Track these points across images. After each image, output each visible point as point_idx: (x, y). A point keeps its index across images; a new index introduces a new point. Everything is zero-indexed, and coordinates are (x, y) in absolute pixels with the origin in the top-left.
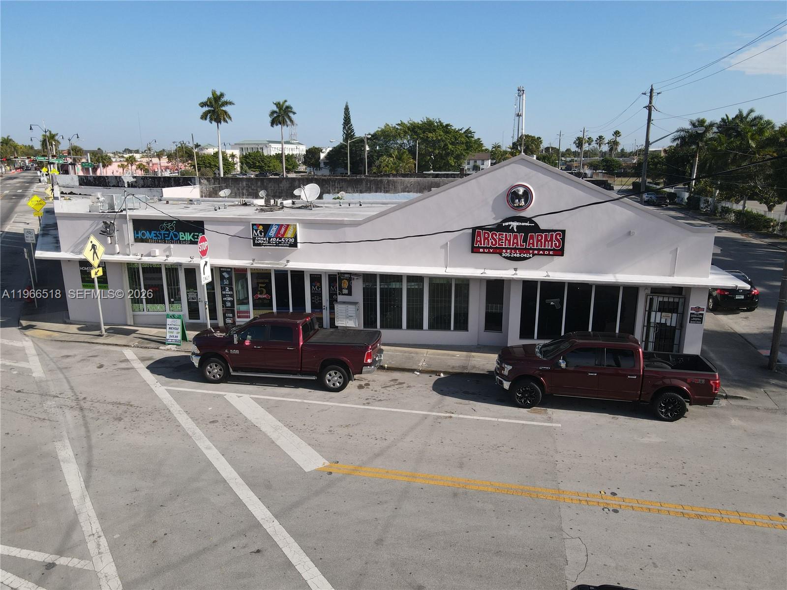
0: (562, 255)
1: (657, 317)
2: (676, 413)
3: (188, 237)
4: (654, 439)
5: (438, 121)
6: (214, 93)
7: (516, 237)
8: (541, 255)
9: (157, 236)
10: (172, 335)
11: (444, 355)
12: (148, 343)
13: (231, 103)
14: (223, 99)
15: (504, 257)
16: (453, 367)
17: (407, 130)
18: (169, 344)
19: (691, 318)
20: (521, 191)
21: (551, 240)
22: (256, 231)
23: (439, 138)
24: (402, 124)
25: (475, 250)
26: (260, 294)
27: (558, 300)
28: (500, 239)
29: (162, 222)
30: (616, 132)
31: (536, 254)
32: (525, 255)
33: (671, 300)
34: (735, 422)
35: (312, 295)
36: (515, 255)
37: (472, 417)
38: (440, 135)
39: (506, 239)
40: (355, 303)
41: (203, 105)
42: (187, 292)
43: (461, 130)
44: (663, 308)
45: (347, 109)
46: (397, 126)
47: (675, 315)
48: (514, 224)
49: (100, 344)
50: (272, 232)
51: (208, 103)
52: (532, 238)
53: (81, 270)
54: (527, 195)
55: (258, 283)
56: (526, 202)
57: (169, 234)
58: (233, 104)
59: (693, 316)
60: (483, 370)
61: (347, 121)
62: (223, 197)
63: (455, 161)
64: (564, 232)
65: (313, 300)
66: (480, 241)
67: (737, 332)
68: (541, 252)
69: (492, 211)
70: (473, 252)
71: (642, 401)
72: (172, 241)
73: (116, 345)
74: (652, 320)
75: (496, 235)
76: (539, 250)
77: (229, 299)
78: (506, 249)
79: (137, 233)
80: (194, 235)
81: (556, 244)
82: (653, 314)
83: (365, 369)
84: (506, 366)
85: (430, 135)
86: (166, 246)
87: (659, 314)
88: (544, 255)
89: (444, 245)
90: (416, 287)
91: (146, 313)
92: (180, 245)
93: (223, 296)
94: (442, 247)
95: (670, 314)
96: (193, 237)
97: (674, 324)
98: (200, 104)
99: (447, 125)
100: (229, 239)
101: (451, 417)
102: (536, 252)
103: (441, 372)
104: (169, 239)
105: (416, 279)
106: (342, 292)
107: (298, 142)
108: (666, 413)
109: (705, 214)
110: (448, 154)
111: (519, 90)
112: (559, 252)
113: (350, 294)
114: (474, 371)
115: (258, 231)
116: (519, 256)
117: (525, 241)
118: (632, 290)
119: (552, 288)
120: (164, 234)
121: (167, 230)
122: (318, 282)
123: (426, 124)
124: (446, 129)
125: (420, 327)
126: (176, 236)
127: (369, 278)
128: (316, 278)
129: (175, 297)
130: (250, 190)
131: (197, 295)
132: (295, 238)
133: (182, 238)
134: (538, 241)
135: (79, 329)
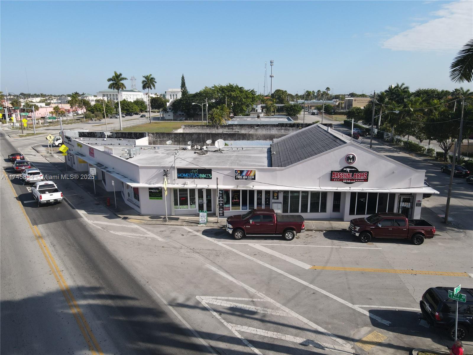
0: (367, 181)
1: (403, 204)
2: (420, 242)
3: (204, 176)
4: (416, 252)
5: (236, 85)
6: (115, 73)
7: (349, 175)
8: (359, 181)
9: (189, 176)
10: (202, 219)
11: (320, 223)
12: (191, 224)
13: (125, 79)
14: (122, 76)
15: (344, 182)
16: (327, 228)
17: (219, 90)
18: (201, 224)
19: (416, 204)
20: (351, 156)
21: (363, 175)
22: (237, 173)
23: (238, 95)
24: (215, 87)
25: (332, 180)
26: (235, 200)
27: (365, 199)
28: (342, 176)
29: (192, 169)
30: (327, 88)
31: (357, 181)
32: (352, 182)
33: (408, 197)
34: (440, 244)
35: (258, 199)
36: (348, 182)
37: (348, 247)
38: (238, 94)
39: (345, 175)
40: (281, 203)
41: (109, 80)
42: (199, 200)
43: (249, 90)
44: (405, 201)
45: (183, 78)
46: (212, 88)
47: (409, 203)
48: (348, 169)
49: (169, 225)
50: (244, 174)
51: (113, 79)
52: (355, 175)
53: (149, 192)
54: (354, 158)
55: (234, 195)
56: (353, 161)
57: (194, 175)
58: (127, 79)
59: (417, 204)
60: (339, 229)
61: (183, 85)
62: (168, 145)
63: (246, 108)
64: (368, 172)
65: (258, 201)
66: (334, 176)
67: (427, 207)
68: (359, 180)
69: (339, 164)
70: (331, 181)
71: (408, 238)
72: (196, 178)
73: (177, 225)
74: (401, 206)
75: (341, 174)
76: (358, 179)
77: (221, 202)
78: (345, 179)
79: (179, 175)
80: (207, 175)
81: (365, 177)
82: (401, 203)
83: (302, 231)
84: (357, 227)
85: (233, 94)
86: (193, 180)
87: (403, 203)
88: (360, 181)
89: (319, 178)
90: (305, 195)
91: (179, 209)
92: (200, 179)
93: (219, 201)
94: (318, 179)
95: (408, 203)
96: (206, 176)
97: (409, 207)
98: (108, 80)
99: (241, 88)
100: (223, 176)
101: (341, 248)
102: (357, 180)
103: (323, 230)
104: (194, 177)
105: (306, 192)
106: (274, 198)
107: (138, 90)
108: (417, 242)
109: (387, 141)
110: (242, 104)
111: (271, 62)
112: (366, 180)
113: (278, 199)
114: (336, 229)
115: (238, 173)
116: (350, 182)
117: (352, 176)
118: (393, 195)
119: (362, 195)
120: (192, 175)
121: (194, 173)
122: (261, 194)
123: (229, 87)
124: (241, 90)
125: (306, 211)
126: (198, 175)
127: (286, 192)
128: (260, 192)
129: (193, 202)
130: (176, 139)
131: (203, 201)
132: (255, 176)
133: (201, 176)
134: (358, 176)
135: (149, 218)
